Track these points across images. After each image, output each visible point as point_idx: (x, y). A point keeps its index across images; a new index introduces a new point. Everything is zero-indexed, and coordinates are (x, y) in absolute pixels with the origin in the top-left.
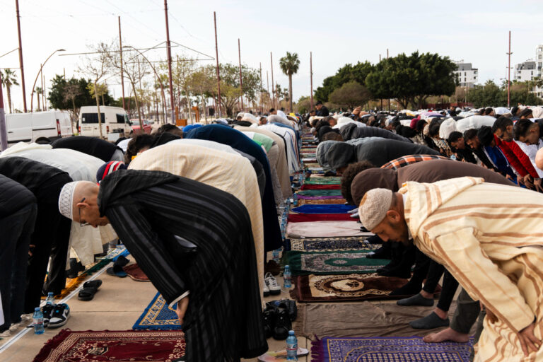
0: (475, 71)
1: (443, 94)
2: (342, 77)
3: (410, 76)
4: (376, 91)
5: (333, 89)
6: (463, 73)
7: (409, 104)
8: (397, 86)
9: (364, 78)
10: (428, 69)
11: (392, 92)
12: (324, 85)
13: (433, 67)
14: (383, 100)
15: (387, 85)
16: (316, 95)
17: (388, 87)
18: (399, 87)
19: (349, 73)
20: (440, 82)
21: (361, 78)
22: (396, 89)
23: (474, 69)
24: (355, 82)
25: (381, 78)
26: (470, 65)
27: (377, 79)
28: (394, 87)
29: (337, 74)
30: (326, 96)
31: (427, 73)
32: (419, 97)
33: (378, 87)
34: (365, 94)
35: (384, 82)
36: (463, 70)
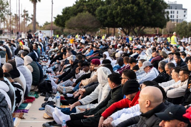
0: (185, 10)
1: (157, 27)
2: (78, 8)
3: (131, 11)
4: (104, 21)
5: (70, 17)
6: (176, 11)
7: (131, 33)
8: (121, 18)
9: (95, 10)
10: (145, 7)
11: (117, 23)
12: (63, 13)
13: (150, 4)
14: (110, 29)
15: (114, 17)
16: (55, 21)
17: (114, 19)
18: (123, 19)
19: (83, 5)
20: (153, 17)
21: (91, 10)
22: (120, 20)
23: (185, 9)
24: (87, 12)
25: (109, 11)
26: (181, 5)
27: (105, 11)
28: (118, 19)
29: (74, 5)
30: (64, 22)
31: (145, 9)
32: (138, 28)
33: (106, 18)
34: (95, 23)
35: (111, 14)
36: (176, 9)
